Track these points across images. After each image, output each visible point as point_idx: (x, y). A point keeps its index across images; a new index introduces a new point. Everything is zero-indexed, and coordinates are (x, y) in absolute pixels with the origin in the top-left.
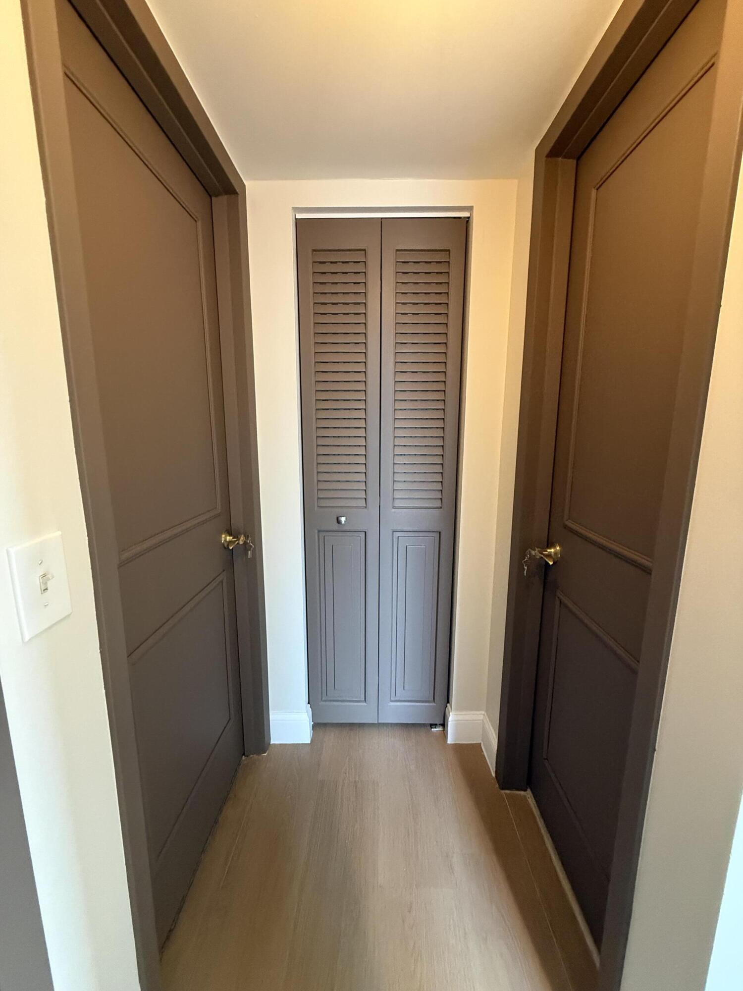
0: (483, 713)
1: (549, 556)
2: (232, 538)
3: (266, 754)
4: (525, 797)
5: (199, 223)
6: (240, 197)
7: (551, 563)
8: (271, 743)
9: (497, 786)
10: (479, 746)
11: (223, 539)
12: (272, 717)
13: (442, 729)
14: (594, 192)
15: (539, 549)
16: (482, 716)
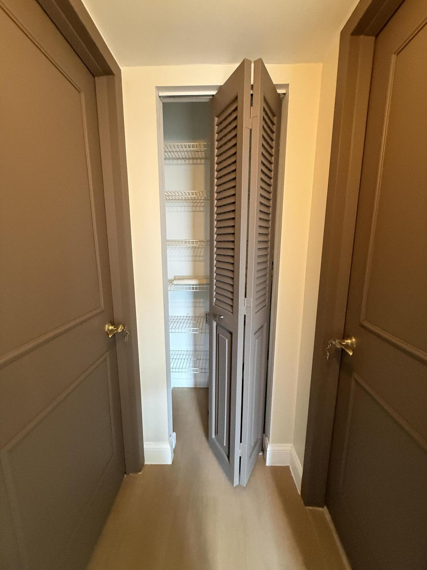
0: (291, 445)
1: (347, 346)
2: (113, 327)
3: (141, 473)
4: (323, 512)
5: (83, 95)
6: (116, 78)
7: (351, 354)
8: (145, 464)
9: (302, 502)
10: (287, 468)
11: (106, 328)
12: (146, 446)
13: (262, 454)
14: (394, 57)
15: (339, 340)
16: (290, 447)
